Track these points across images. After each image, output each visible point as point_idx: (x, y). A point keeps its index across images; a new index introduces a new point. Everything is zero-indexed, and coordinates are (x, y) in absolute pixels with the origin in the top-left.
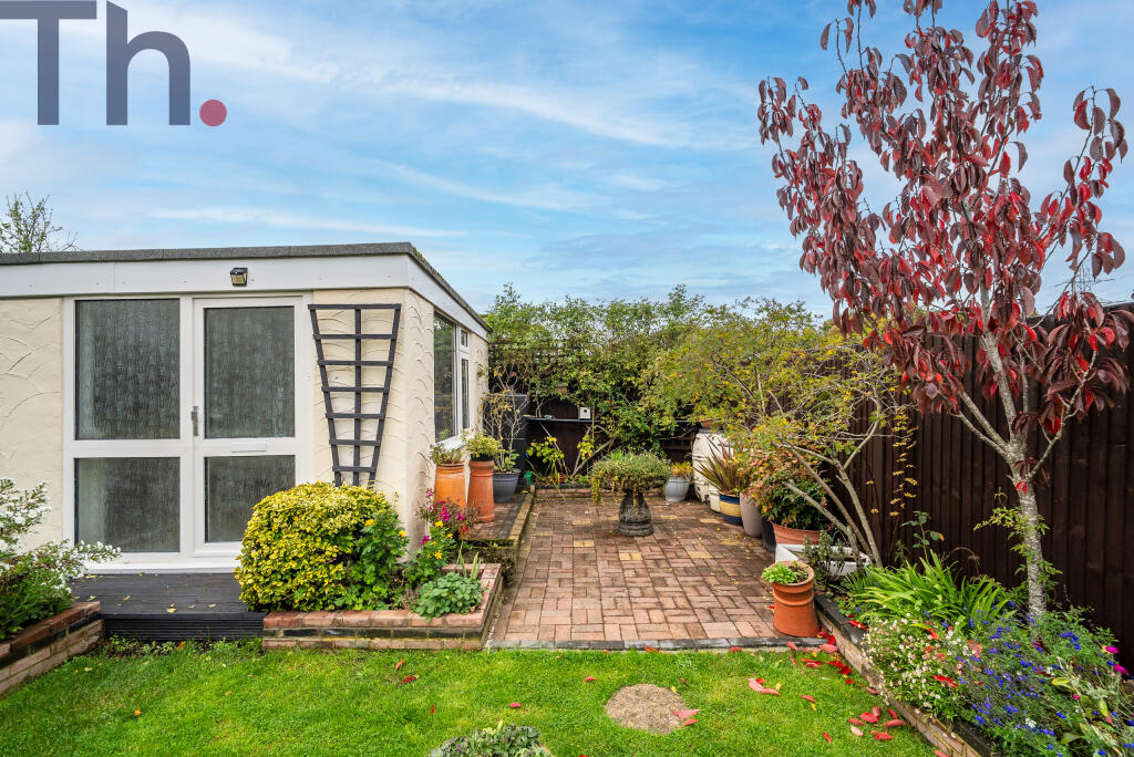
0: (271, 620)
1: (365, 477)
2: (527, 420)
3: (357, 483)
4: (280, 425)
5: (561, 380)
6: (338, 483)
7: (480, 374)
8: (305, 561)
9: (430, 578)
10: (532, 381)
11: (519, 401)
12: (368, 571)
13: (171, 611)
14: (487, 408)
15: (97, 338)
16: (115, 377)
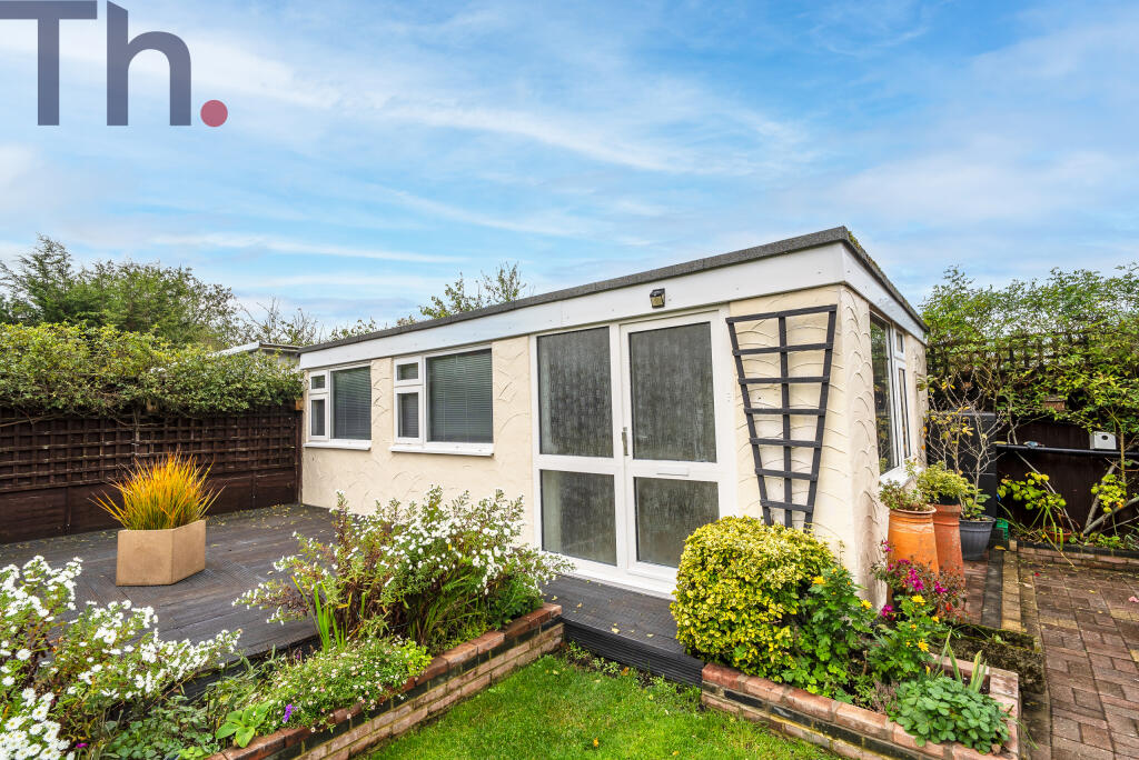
0: (711, 674)
1: (799, 517)
2: (1000, 450)
3: (789, 523)
4: (702, 449)
5: (1053, 391)
6: (769, 522)
7: (919, 387)
8: (745, 616)
9: (913, 676)
10: (1000, 393)
11: (987, 424)
12: (822, 643)
13: (615, 631)
14: (932, 432)
15: (551, 368)
16: (564, 400)
